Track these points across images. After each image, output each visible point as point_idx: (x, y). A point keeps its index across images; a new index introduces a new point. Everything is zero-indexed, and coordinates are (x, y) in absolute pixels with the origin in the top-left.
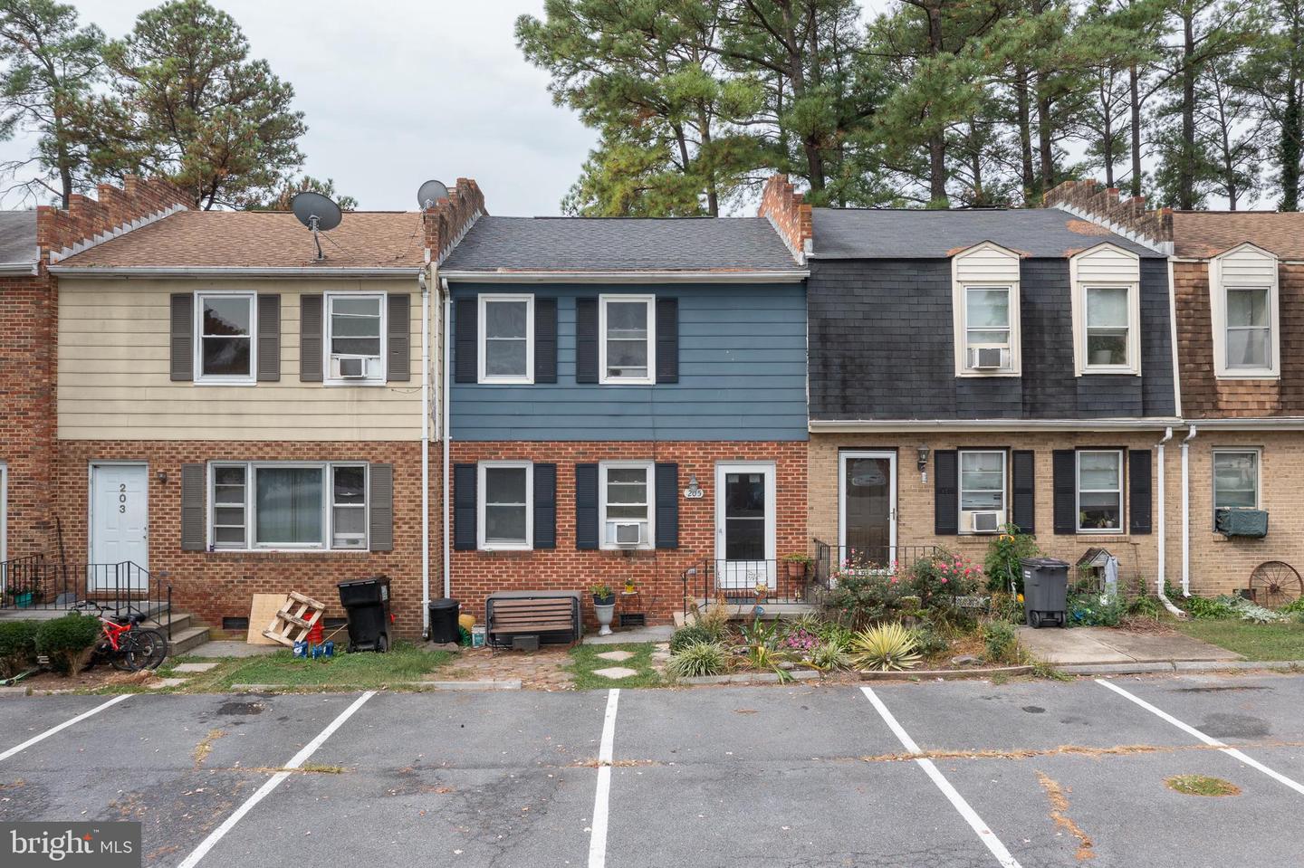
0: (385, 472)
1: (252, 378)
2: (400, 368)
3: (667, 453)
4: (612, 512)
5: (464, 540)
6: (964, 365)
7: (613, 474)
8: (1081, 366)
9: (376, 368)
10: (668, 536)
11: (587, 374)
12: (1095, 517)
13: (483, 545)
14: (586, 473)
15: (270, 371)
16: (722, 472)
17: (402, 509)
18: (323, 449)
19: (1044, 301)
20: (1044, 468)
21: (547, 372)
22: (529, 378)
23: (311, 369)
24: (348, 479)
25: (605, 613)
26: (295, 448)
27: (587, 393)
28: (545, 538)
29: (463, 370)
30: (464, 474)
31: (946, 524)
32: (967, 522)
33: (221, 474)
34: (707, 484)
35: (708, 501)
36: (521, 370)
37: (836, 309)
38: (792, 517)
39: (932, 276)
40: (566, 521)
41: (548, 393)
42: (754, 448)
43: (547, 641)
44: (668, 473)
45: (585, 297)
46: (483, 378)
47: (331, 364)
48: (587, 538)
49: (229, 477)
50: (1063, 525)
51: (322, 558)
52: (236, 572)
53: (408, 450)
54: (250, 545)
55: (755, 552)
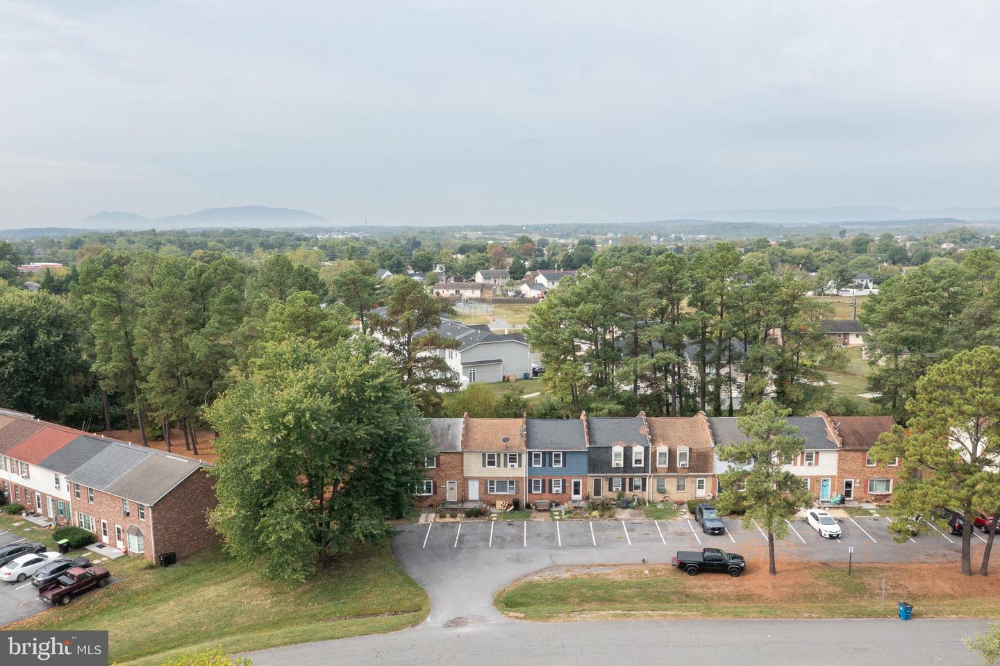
0: (517, 482)
1: (496, 467)
2: (520, 465)
3: (564, 478)
4: (555, 487)
5: (530, 492)
6: (614, 466)
7: (555, 481)
8: (634, 465)
9: (516, 465)
10: (564, 491)
11: (551, 465)
12: (637, 488)
13: (533, 492)
14: (550, 481)
15: (499, 466)
16: (573, 481)
17: (521, 488)
18: (507, 478)
19: (628, 454)
20: (627, 480)
21: (544, 465)
22: (541, 466)
23: (506, 465)
24: (511, 483)
25: (554, 504)
26: (503, 478)
27: (550, 468)
28: (544, 491)
29: (530, 465)
30: (530, 481)
31: (610, 489)
32: (614, 489)
33: (490, 482)
34: (570, 483)
35: (571, 485)
36: (540, 464)
37: (593, 455)
38: (585, 488)
39: (608, 450)
40: (547, 489)
41: (544, 468)
42: (579, 477)
43: (545, 511)
44: (564, 481)
45: (550, 453)
46: (533, 466)
47: (509, 464)
48: (550, 491)
49: (492, 483)
50: (631, 490)
51: (507, 495)
52: (493, 497)
53: (522, 478)
54: (495, 493)
55: (579, 494)
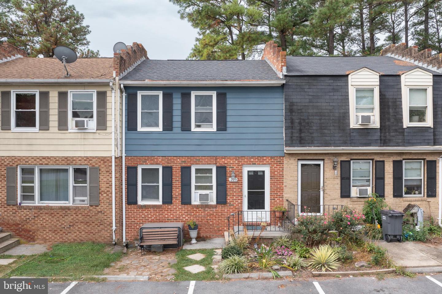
0: (96, 170)
1: (36, 129)
2: (102, 124)
3: (221, 162)
4: (197, 188)
5: (132, 200)
6: (354, 123)
7: (197, 171)
8: (406, 123)
9: (92, 124)
10: (222, 199)
11: (186, 127)
12: (411, 190)
13: (140, 202)
14: (186, 171)
15: (45, 126)
16: (246, 170)
17: (103, 187)
18: (68, 160)
19: (389, 95)
20: (389, 168)
21: (168, 126)
22: (160, 129)
23: (63, 125)
24: (80, 173)
25: (193, 234)
26: (56, 159)
27: (186, 135)
28: (168, 200)
29: (131, 125)
30: (131, 171)
31: (345, 193)
32: (354, 192)
33: (24, 171)
34: (239, 175)
35: (240, 183)
36: (157, 125)
37: (296, 98)
38: (277, 190)
39: (339, 83)
40: (177, 192)
41: (169, 135)
42: (260, 160)
44: (222, 171)
45: (185, 92)
46: (140, 129)
47: (71, 122)
48: (186, 200)
49: (28, 172)
50: (397, 194)
51: (68, 208)
52: (31, 214)
53: (106, 160)
54: (37, 202)
55: (261, 206)
